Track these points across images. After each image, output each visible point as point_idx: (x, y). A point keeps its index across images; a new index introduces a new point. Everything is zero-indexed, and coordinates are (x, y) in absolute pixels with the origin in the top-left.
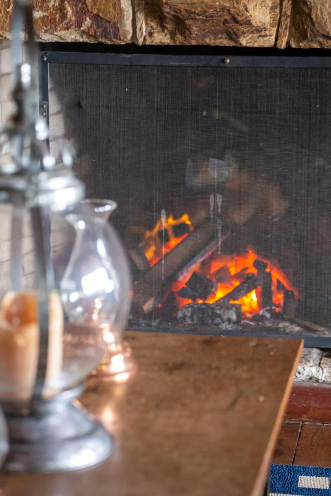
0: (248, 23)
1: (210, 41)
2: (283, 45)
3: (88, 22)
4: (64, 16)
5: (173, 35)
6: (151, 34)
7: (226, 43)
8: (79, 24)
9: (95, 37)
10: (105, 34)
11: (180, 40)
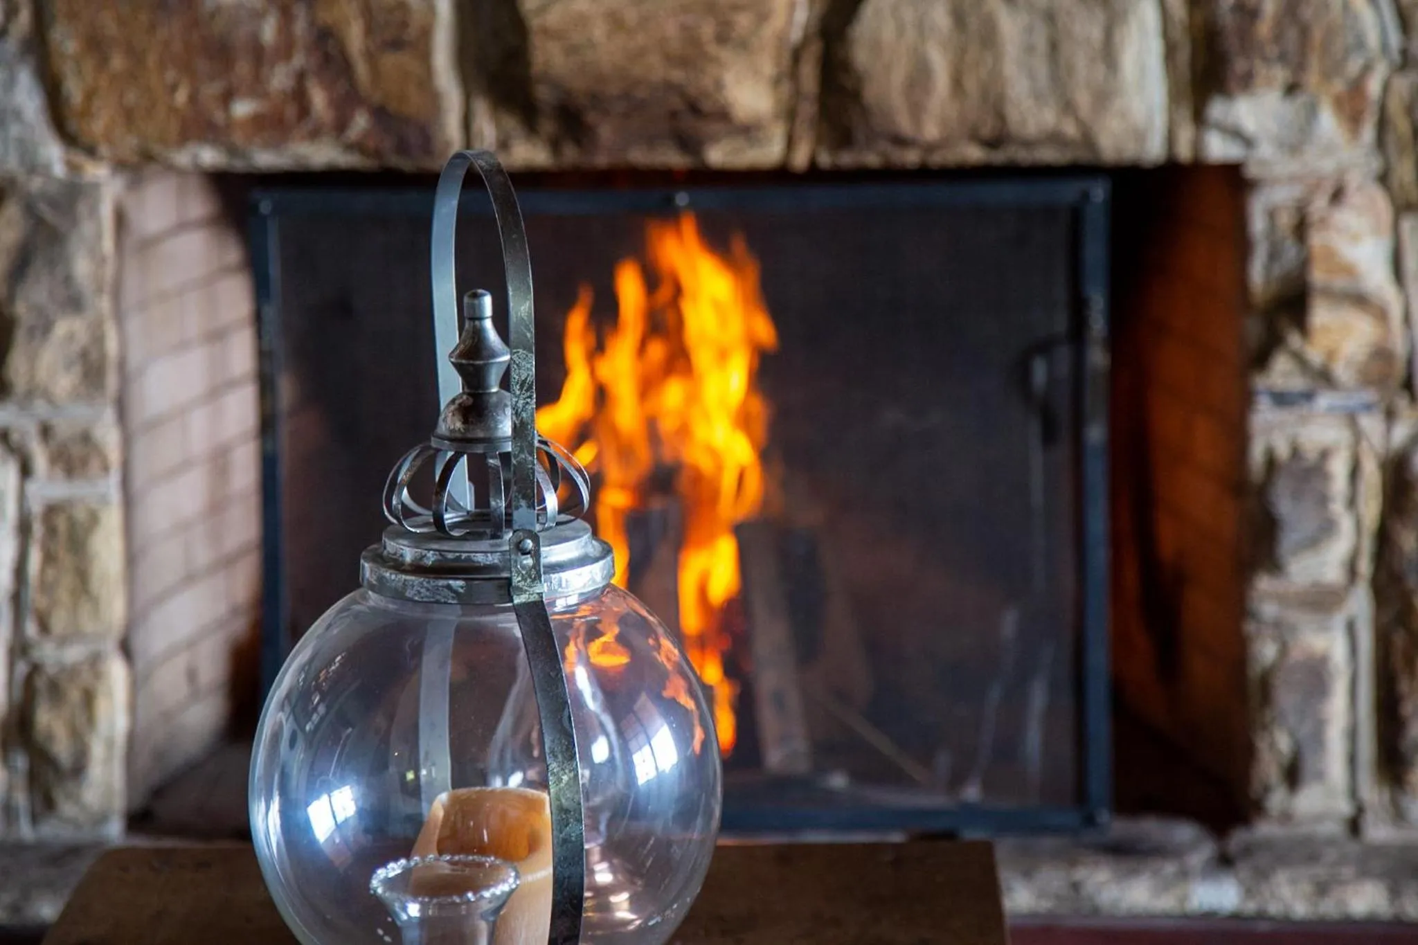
0: (723, 115)
1: (639, 156)
2: (800, 159)
3: (361, 122)
4: (304, 110)
5: (555, 146)
6: (504, 145)
7: (673, 158)
8: (341, 126)
9: (377, 154)
10: (402, 148)
11: (571, 155)
